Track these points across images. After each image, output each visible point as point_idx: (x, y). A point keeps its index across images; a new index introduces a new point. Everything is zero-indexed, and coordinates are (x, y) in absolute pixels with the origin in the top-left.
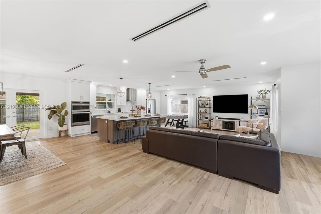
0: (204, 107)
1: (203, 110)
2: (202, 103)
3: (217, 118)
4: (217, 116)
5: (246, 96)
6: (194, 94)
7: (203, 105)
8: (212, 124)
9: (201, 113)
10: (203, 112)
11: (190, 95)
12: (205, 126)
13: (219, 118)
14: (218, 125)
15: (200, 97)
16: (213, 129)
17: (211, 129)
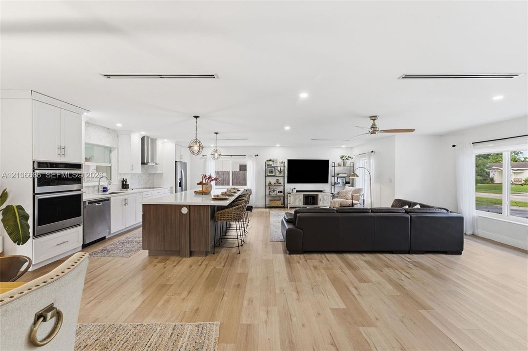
0: (274, 176)
1: (273, 180)
2: (270, 170)
3: (295, 191)
4: (295, 189)
5: (327, 162)
6: (257, 155)
7: (273, 173)
8: (290, 200)
9: (270, 184)
10: (275, 183)
11: (251, 156)
12: (279, 203)
13: (297, 191)
14: (297, 200)
15: (270, 160)
16: (290, 208)
17: (289, 208)
